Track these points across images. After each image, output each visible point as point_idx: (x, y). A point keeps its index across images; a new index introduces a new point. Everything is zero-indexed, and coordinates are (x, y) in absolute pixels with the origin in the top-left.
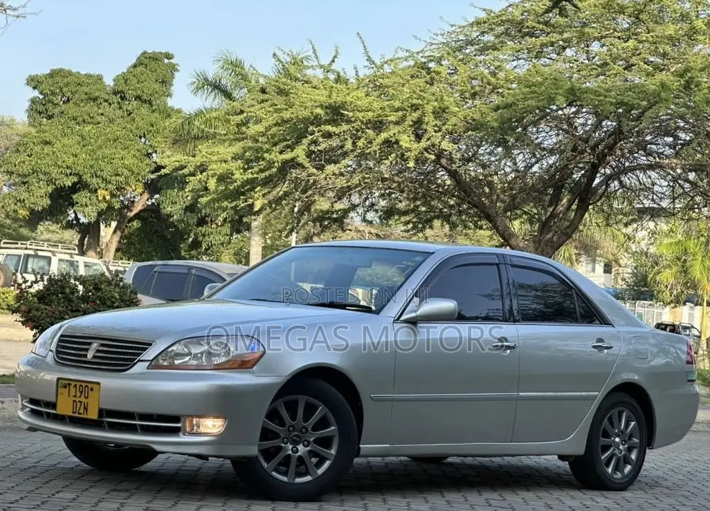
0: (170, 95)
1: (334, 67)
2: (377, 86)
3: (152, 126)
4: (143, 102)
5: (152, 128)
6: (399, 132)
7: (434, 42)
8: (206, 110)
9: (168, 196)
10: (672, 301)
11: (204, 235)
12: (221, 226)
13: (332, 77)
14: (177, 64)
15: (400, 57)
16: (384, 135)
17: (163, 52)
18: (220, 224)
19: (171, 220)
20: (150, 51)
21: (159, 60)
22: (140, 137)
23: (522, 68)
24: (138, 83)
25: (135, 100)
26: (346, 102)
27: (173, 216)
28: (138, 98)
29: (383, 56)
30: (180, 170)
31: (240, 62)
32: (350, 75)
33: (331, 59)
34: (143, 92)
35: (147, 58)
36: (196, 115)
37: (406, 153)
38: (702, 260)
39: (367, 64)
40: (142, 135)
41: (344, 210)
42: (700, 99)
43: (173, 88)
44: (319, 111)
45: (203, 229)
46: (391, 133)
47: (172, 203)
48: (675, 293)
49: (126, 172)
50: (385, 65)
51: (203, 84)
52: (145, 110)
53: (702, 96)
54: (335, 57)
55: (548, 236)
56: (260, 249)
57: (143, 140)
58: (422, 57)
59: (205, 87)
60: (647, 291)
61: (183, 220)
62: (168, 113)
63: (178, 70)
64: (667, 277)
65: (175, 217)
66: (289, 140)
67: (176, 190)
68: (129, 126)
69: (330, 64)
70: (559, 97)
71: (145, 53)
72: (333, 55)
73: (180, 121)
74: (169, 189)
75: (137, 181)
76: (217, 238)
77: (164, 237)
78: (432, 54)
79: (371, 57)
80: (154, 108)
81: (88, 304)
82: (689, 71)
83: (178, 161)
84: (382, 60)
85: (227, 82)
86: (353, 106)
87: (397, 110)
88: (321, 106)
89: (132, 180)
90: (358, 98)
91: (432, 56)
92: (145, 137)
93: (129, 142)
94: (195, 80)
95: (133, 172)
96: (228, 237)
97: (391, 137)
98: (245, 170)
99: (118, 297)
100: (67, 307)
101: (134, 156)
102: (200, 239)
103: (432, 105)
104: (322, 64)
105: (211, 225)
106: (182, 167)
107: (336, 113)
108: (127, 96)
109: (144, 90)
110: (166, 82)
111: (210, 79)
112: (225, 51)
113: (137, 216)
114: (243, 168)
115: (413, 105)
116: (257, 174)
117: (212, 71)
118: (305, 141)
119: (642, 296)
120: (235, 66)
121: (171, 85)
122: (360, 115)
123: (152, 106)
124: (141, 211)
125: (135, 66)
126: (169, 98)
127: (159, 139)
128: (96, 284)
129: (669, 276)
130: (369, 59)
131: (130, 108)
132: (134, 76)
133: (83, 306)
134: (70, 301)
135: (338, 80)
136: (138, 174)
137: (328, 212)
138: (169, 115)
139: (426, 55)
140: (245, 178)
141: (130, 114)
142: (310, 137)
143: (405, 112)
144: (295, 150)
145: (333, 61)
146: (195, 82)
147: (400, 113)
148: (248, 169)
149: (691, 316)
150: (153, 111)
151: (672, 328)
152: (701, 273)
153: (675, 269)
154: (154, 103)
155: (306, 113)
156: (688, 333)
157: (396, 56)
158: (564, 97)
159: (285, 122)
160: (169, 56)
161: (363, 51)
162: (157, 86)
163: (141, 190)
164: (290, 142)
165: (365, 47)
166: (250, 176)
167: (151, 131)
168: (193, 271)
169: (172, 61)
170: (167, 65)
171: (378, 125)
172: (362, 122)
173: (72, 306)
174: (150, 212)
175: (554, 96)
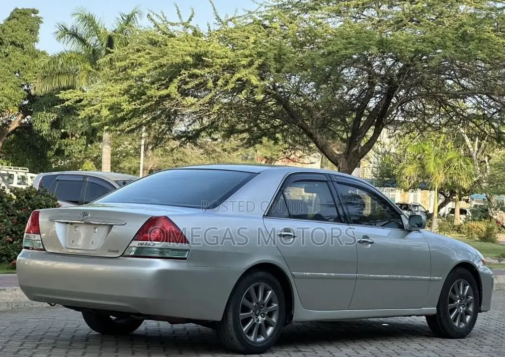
0: (36, 41)
1: (191, 23)
2: (226, 39)
3: (25, 64)
4: (17, 46)
5: (24, 66)
6: (249, 73)
7: (268, 5)
8: (66, 52)
9: (38, 117)
10: (410, 188)
11: (66, 146)
12: (79, 138)
13: (190, 31)
14: (42, 18)
15: (240, 16)
16: (238, 75)
17: (31, 8)
18: (78, 137)
19: (41, 134)
20: (20, 8)
21: (28, 15)
22: (15, 73)
23: (335, 24)
24: (13, 32)
25: (11, 45)
26: (208, 51)
27: (43, 131)
28: (13, 43)
29: (227, 16)
30: (79, 103)
31: (92, 16)
32: (204, 30)
33: (188, 18)
34: (17, 38)
35: (18, 13)
36: (59, 56)
37: (254, 89)
38: (434, 159)
39: (216, 21)
40: (17, 71)
41: (197, 130)
42: (473, 47)
43: (39, 36)
44: (188, 58)
45: (66, 141)
46: (243, 74)
47: (42, 122)
48: (412, 182)
49: (6, 99)
50: (229, 22)
51: (64, 32)
52: (18, 52)
53: (475, 44)
54: (192, 16)
55: (355, 149)
56: (110, 155)
57: (17, 74)
58: (259, 16)
59: (66, 35)
60: (389, 180)
61: (50, 135)
62: (36, 55)
63: (42, 22)
64: (410, 171)
65: (44, 132)
66: (164, 80)
67: (44, 112)
68: (6, 65)
69: (188, 22)
70: (373, 47)
71: (16, 9)
72: (190, 15)
73: (47, 61)
74: (39, 111)
75: (14, 106)
76: (77, 148)
77: (34, 147)
78: (267, 14)
79: (219, 16)
80: (25, 50)
81: (21, 210)
82: (463, 26)
83: (79, 96)
84: (226, 19)
85: (82, 30)
86: (213, 54)
87: (246, 57)
88: (190, 55)
89: (10, 105)
90: (217, 48)
91: (267, 16)
92: (19, 73)
93: (7, 77)
94: (57, 29)
95: (11, 99)
96: (84, 146)
97: (244, 77)
98: (130, 102)
99: (44, 204)
100: (5, 213)
101: (12, 87)
102: (63, 148)
103: (274, 53)
104: (183, 22)
105: (72, 138)
106: (81, 101)
107: (199, 60)
108: (5, 42)
109: (18, 37)
110: (33, 31)
111: (69, 30)
112: (80, 7)
113: (14, 131)
114: (129, 101)
115: (258, 53)
116: (140, 105)
117: (71, 23)
118: (175, 81)
119: (386, 184)
120: (89, 20)
121: (37, 33)
122: (219, 61)
123: (23, 49)
124: (16, 128)
125: (9, 19)
126: (36, 43)
127: (30, 74)
128: (27, 195)
129: (412, 170)
130: (218, 18)
131: (7, 51)
132: (10, 27)
133: (17, 211)
134: (7, 208)
135: (195, 33)
136: (15, 101)
137: (185, 132)
138: (37, 56)
139: (263, 15)
140: (130, 108)
141: (7, 55)
142: (179, 78)
143: (253, 58)
144: (169, 88)
145: (190, 20)
146: (58, 32)
147: (249, 59)
148: (132, 102)
149: (415, 197)
150: (24, 54)
151: (405, 206)
152: (434, 169)
153: (415, 166)
154: (25, 47)
155: (178, 60)
156: (417, 209)
157: (237, 15)
158: (377, 47)
159: (161, 66)
160: (35, 11)
161: (213, 12)
162: (27, 34)
163: (17, 112)
164: (165, 82)
165: (214, 9)
166: (134, 107)
167: (24, 68)
168: (87, 179)
169: (37, 15)
170: (34, 18)
171: (231, 68)
172: (220, 65)
173: (8, 212)
174: (23, 129)
175: (368, 46)
